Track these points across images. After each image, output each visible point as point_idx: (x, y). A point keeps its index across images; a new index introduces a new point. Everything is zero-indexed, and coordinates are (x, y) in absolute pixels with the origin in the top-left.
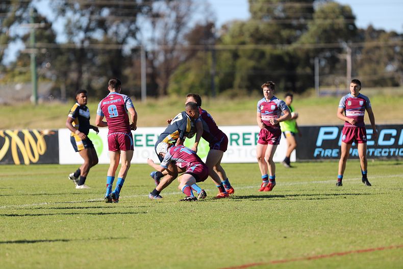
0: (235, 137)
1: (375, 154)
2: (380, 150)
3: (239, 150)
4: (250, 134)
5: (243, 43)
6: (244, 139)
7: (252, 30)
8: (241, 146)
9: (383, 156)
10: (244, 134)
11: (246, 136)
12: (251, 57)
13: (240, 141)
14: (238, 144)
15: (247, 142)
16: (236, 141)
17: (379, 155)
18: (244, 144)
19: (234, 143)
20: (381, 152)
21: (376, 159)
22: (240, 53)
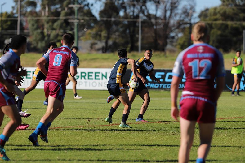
0: (83, 75)
1: (163, 87)
2: (166, 84)
3: (86, 82)
4: (92, 73)
5: (216, 20)
6: (89, 76)
7: (222, 12)
8: (87, 80)
9: (168, 88)
10: (89, 73)
11: (90, 74)
12: (219, 29)
13: (87, 77)
14: (85, 79)
15: (90, 77)
16: (84, 77)
17: (165, 87)
18: (89, 79)
19: (83, 78)
20: (166, 86)
21: (164, 90)
22: (213, 26)
